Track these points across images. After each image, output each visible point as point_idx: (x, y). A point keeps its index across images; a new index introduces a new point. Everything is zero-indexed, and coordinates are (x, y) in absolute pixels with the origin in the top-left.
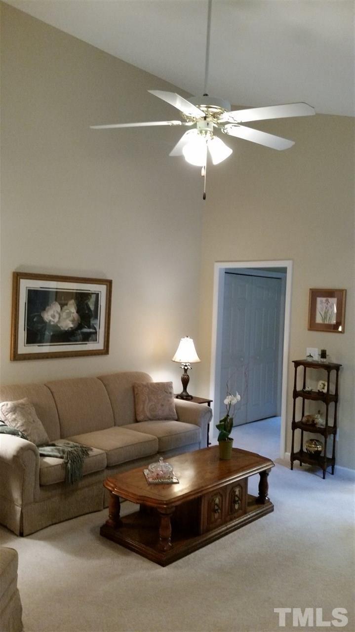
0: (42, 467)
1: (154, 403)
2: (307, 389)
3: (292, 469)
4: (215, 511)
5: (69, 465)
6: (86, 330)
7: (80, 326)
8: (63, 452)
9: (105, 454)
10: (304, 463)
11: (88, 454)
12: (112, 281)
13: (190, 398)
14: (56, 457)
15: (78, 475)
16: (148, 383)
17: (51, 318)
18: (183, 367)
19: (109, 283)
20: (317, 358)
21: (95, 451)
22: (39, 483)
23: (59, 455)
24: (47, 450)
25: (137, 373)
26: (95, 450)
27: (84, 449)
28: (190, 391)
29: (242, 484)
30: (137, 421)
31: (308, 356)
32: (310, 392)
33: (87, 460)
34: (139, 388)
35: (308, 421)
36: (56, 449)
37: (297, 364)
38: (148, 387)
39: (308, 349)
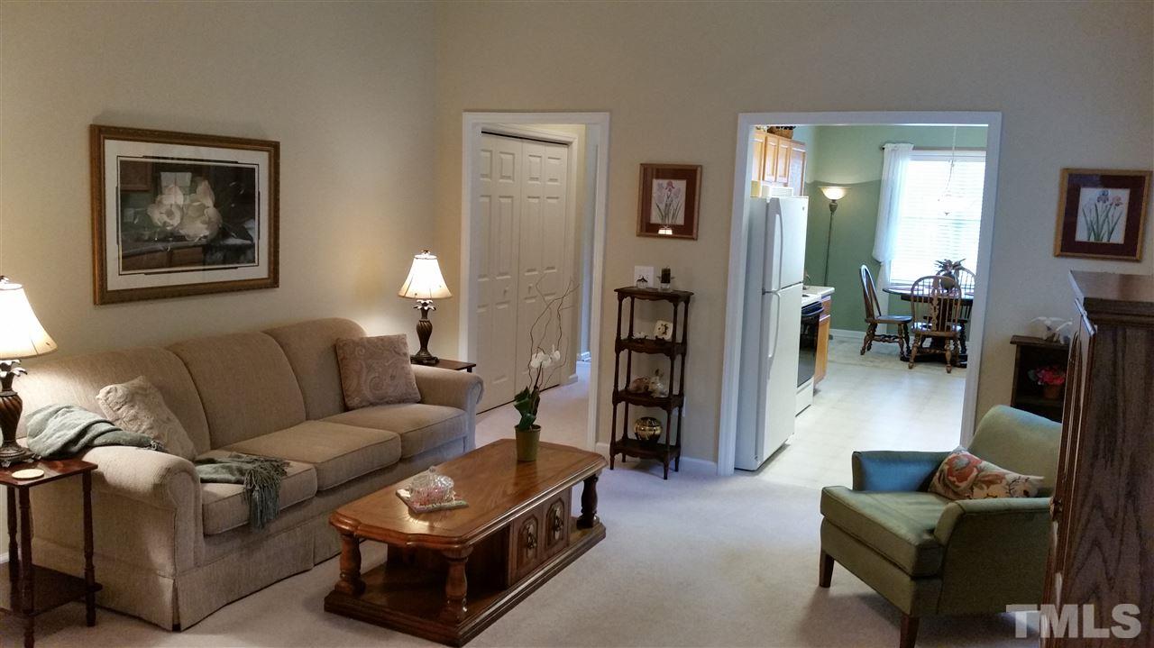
0: (206, 503)
1: (377, 375)
2: (637, 335)
3: (612, 468)
4: (529, 546)
5: (256, 495)
6: (234, 241)
7: (223, 233)
8: (241, 472)
9: (314, 470)
10: (629, 455)
11: (284, 473)
12: (279, 143)
13: (434, 362)
14: (228, 482)
15: (272, 511)
16: (362, 338)
17: (165, 218)
18: (420, 307)
19: (273, 149)
20: (653, 282)
21: (295, 468)
22: (202, 531)
23: (233, 478)
24: (205, 471)
25: (334, 320)
26: (292, 463)
27: (274, 463)
28: (433, 349)
29: (564, 498)
30: (346, 409)
31: (639, 280)
32: (642, 341)
33: (285, 484)
34: (345, 348)
35: (638, 388)
36: (223, 467)
37: (622, 293)
38: (365, 347)
39: (637, 268)
